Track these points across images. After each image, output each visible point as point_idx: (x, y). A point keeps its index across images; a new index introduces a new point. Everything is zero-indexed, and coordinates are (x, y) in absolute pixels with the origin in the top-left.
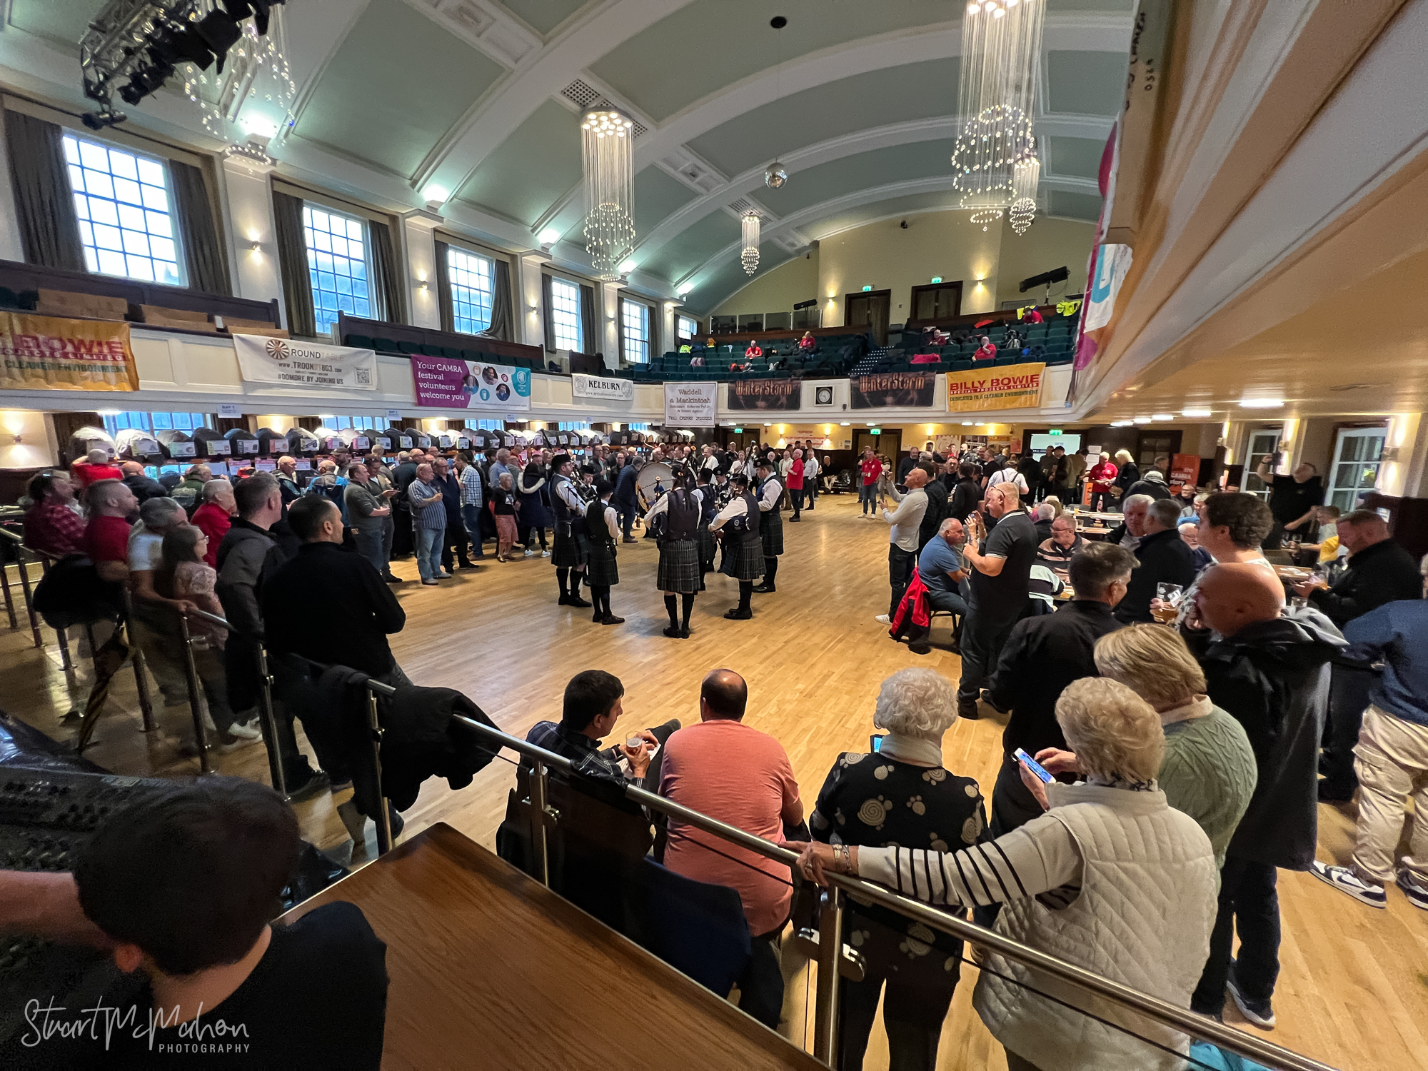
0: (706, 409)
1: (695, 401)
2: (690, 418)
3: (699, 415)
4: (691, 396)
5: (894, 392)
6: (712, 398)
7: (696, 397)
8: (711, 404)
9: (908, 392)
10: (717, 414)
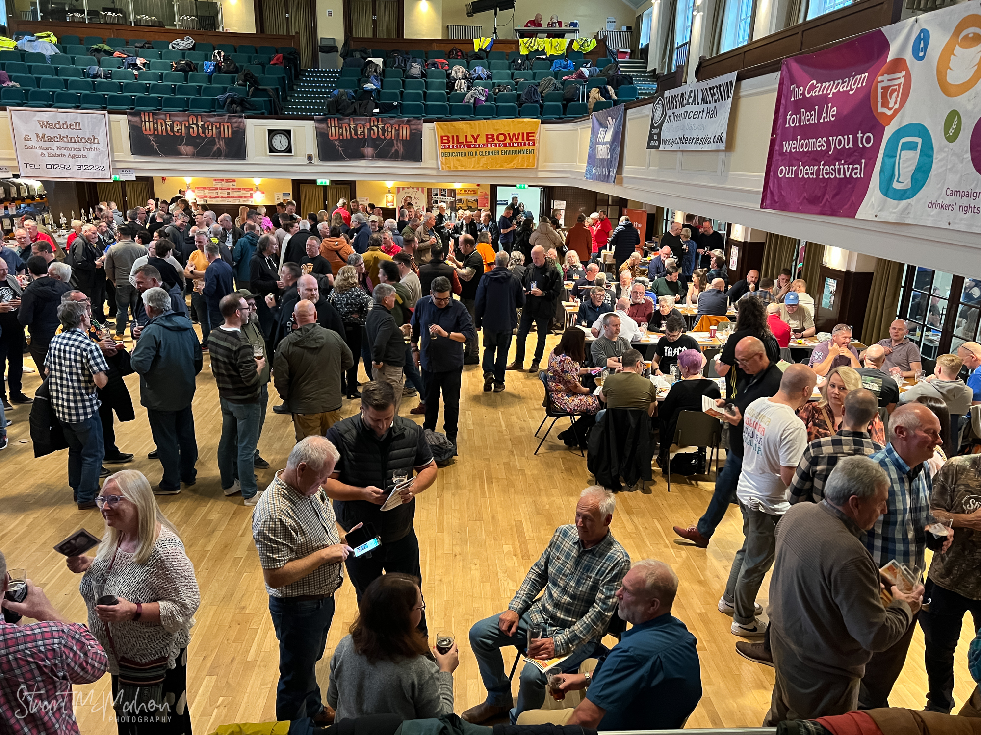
0: (92, 154)
1: (71, 140)
2: (66, 167)
3: (81, 162)
4: (63, 133)
5: (375, 143)
6: (102, 137)
7: (73, 133)
8: (102, 145)
9: (390, 143)
10: (113, 161)
